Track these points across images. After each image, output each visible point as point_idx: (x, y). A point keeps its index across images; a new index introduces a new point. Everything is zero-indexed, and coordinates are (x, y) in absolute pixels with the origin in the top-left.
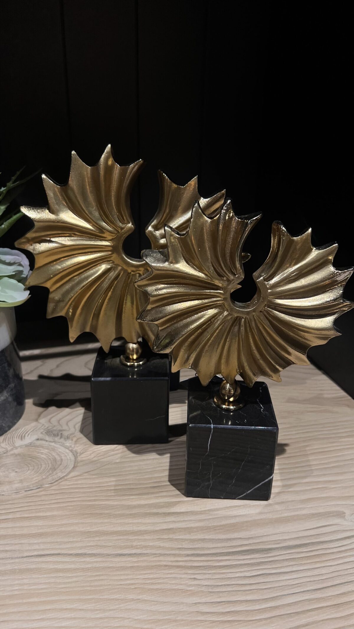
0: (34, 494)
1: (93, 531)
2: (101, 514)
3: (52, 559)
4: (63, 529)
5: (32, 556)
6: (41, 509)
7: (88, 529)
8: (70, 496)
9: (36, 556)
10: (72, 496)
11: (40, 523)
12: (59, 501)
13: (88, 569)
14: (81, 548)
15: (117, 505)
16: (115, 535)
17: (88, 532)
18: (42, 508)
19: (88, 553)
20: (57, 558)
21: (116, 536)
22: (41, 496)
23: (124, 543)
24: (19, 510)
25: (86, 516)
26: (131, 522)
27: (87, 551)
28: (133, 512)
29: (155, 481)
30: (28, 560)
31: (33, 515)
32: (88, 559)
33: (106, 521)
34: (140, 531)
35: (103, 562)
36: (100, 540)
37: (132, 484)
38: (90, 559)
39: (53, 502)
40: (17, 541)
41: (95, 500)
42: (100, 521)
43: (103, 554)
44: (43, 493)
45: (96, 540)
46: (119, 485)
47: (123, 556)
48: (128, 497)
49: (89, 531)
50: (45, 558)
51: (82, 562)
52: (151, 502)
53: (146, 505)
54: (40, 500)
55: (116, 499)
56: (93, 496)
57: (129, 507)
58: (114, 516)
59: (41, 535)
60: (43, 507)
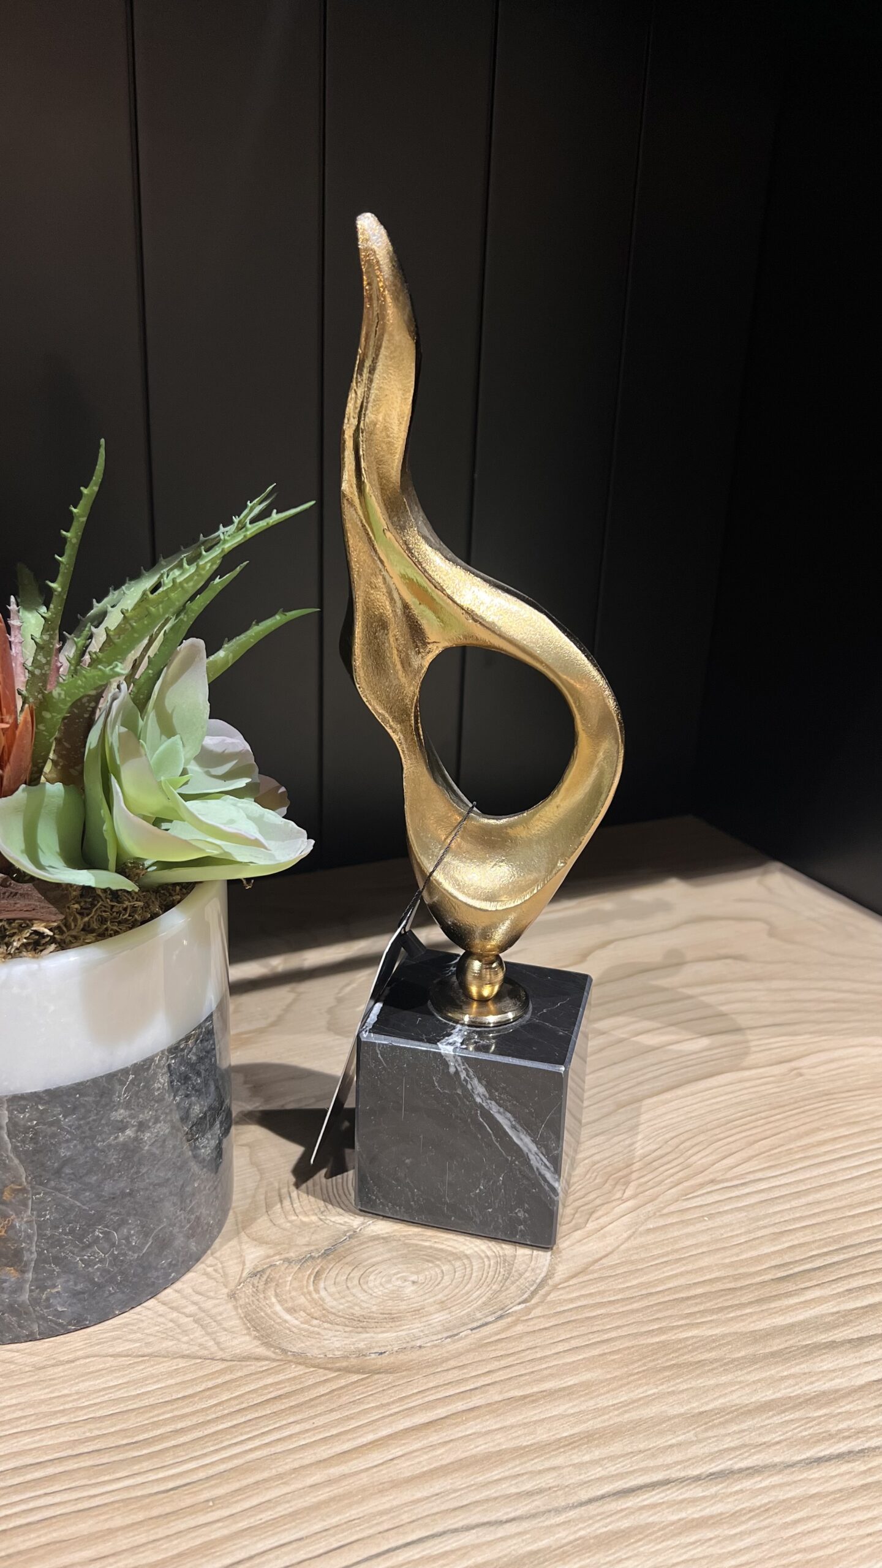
0: (497, 1334)
1: (711, 1411)
2: (701, 1363)
3: (658, 1496)
4: (634, 1415)
5: (603, 1497)
6: (541, 1370)
7: (695, 1406)
8: (595, 1329)
9: (614, 1494)
10: (599, 1328)
11: (564, 1407)
12: (574, 1343)
13: (766, 1509)
14: (713, 1456)
15: (724, 1336)
16: (771, 1413)
17: (701, 1413)
18: (546, 1368)
19: (736, 1467)
20: (668, 1492)
21: (774, 1415)
22: (520, 1337)
23: (805, 1430)
24: (488, 1380)
25: (667, 1374)
26: (785, 1373)
27: (730, 1462)
28: (775, 1348)
29: (773, 1263)
30: (600, 1510)
31: (535, 1389)
32: (747, 1484)
33: (724, 1379)
34: (824, 1393)
35: (788, 1484)
36: (744, 1431)
37: (724, 1278)
38: (753, 1481)
39: (560, 1348)
40: (538, 1464)
41: (661, 1331)
42: (712, 1382)
43: (776, 1465)
44: (519, 1328)
45: (735, 1432)
46: (694, 1284)
47: (828, 1463)
48: (739, 1313)
49: (701, 1410)
50: (641, 1498)
51: (736, 1492)
52: (801, 1317)
53: (792, 1325)
54: (523, 1347)
55: (711, 1321)
56: (651, 1321)
57: (758, 1337)
58: (736, 1363)
59: (589, 1438)
60: (544, 1366)
